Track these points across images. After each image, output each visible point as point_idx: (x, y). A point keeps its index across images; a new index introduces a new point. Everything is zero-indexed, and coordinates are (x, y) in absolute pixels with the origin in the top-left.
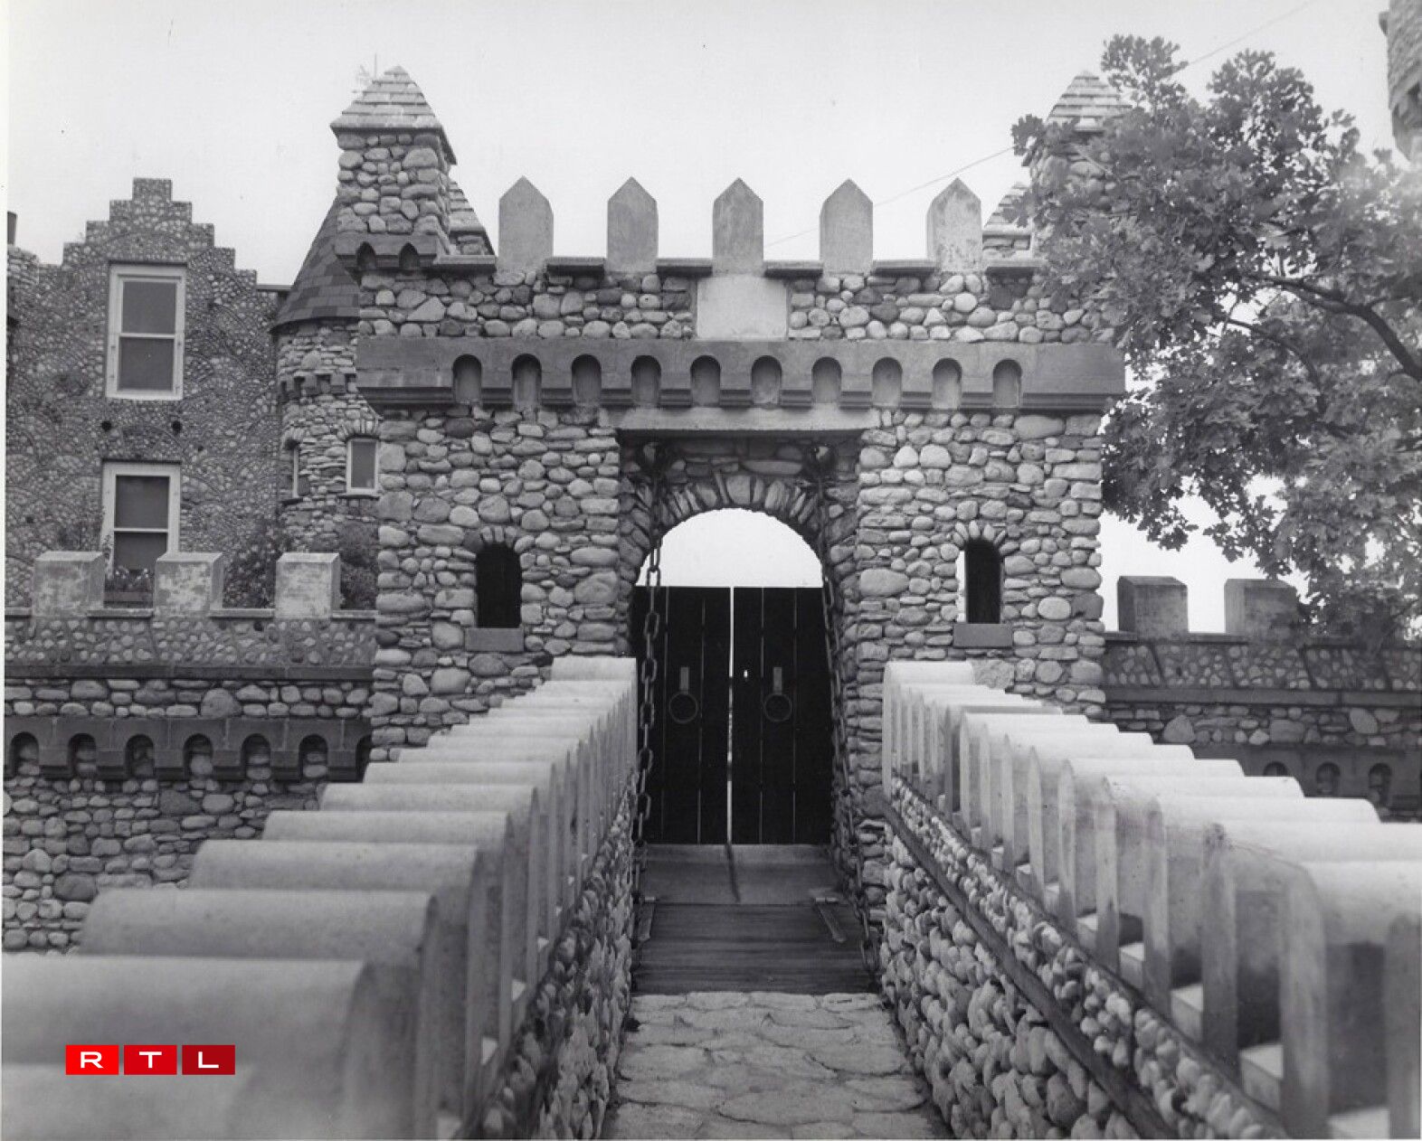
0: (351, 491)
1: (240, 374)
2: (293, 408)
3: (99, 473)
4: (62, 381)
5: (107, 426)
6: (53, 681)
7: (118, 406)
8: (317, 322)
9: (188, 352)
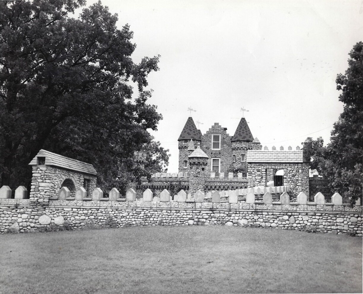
0: (242, 161)
1: (227, 147)
2: (234, 151)
3: (211, 159)
4: (207, 148)
5: (212, 153)
6: (230, 183)
7: (213, 151)
8: (237, 141)
9: (221, 144)
